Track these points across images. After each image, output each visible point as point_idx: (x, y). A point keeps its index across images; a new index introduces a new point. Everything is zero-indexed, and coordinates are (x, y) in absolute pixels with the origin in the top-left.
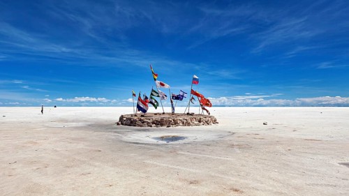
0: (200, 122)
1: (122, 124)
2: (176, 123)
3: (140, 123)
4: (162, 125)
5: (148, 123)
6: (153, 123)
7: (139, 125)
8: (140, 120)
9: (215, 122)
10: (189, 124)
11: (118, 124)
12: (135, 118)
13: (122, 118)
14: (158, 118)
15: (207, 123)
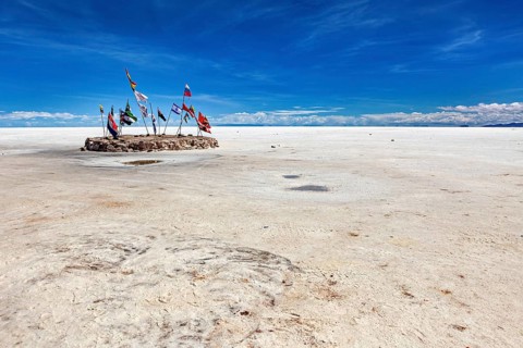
0: (192, 145)
1: (88, 149)
2: (159, 147)
3: (112, 147)
4: (141, 149)
5: (123, 147)
6: (129, 147)
7: (111, 150)
8: (113, 144)
9: (215, 145)
10: (177, 148)
11: (82, 149)
12: (106, 141)
13: (88, 141)
14: (137, 141)
15: (202, 146)
